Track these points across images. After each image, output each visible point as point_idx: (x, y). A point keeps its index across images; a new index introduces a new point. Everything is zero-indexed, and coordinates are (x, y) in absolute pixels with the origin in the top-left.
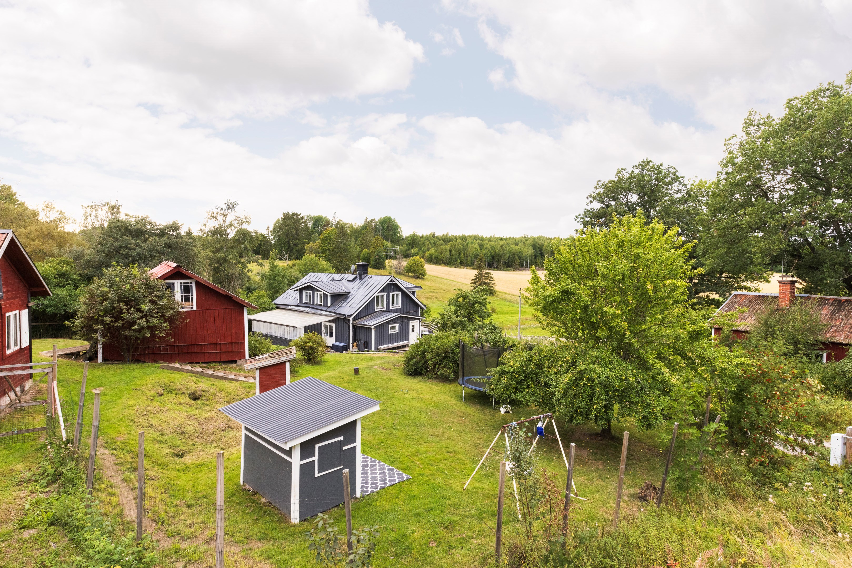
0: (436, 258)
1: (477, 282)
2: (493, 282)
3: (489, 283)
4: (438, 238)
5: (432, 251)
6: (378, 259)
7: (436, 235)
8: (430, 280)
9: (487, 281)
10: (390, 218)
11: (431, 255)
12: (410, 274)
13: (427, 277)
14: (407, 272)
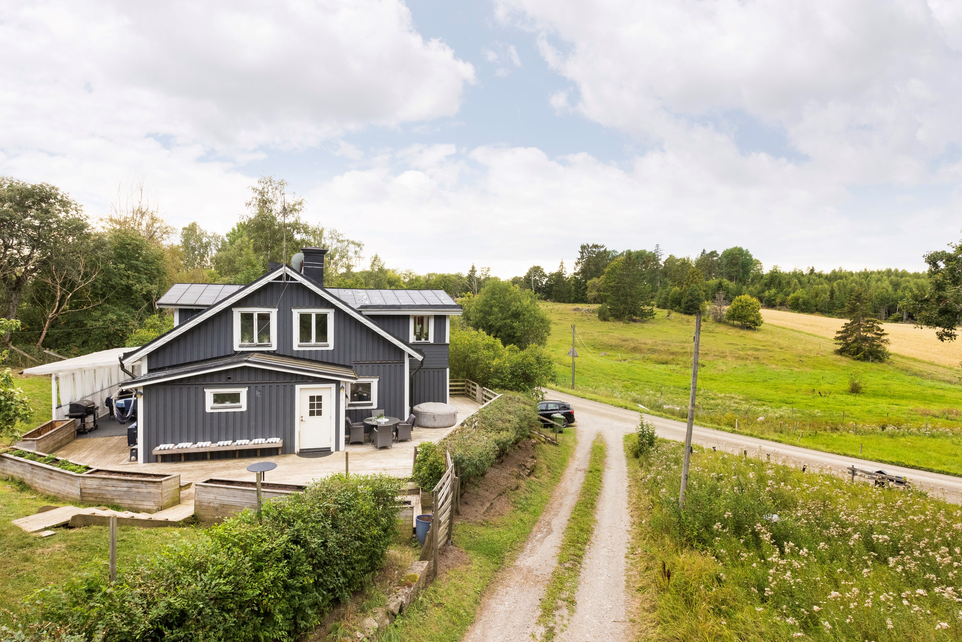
0: (805, 303)
1: (849, 336)
2: (883, 338)
3: (873, 339)
4: (820, 276)
5: (800, 293)
6: (691, 301)
7: (817, 271)
8: (767, 332)
9: (869, 335)
10: (740, 250)
11: (797, 299)
12: (736, 322)
13: (762, 327)
14: (729, 318)
